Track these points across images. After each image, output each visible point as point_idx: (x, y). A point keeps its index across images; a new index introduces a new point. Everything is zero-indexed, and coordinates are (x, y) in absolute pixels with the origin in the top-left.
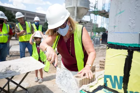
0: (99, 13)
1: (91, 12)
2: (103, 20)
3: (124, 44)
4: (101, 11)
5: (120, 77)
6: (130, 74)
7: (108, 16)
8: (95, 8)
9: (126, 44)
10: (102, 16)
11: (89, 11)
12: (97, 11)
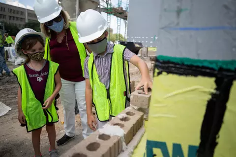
0: (113, 11)
1: (102, 9)
2: (119, 22)
3: (205, 61)
4: (116, 9)
5: (191, 148)
6: (218, 140)
7: (127, 17)
8: (107, 4)
9: (211, 62)
10: (118, 17)
11: (99, 6)
12: (111, 9)
